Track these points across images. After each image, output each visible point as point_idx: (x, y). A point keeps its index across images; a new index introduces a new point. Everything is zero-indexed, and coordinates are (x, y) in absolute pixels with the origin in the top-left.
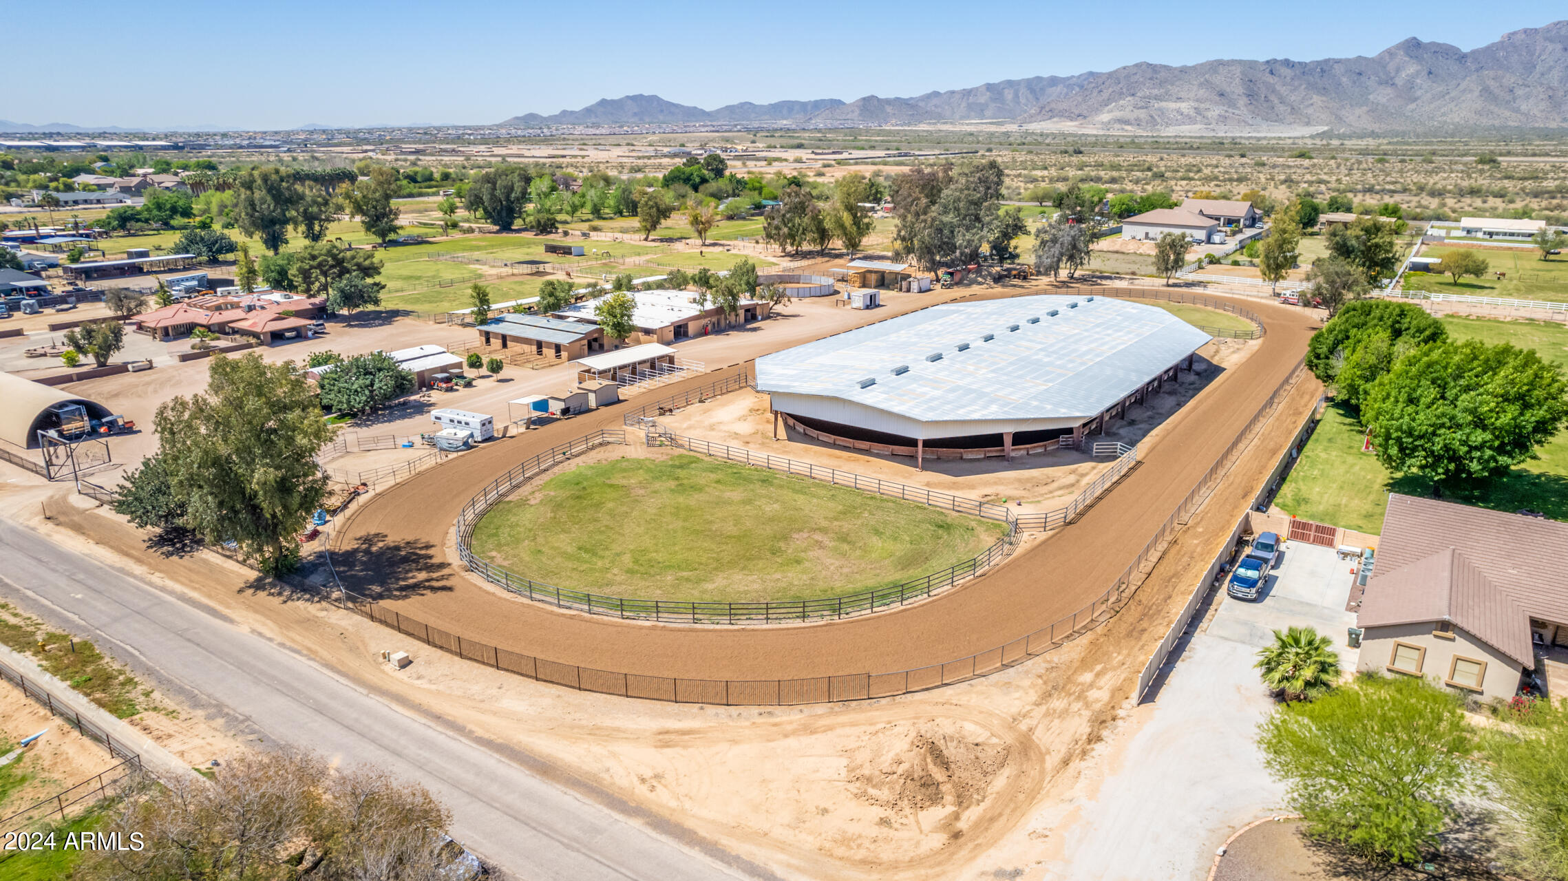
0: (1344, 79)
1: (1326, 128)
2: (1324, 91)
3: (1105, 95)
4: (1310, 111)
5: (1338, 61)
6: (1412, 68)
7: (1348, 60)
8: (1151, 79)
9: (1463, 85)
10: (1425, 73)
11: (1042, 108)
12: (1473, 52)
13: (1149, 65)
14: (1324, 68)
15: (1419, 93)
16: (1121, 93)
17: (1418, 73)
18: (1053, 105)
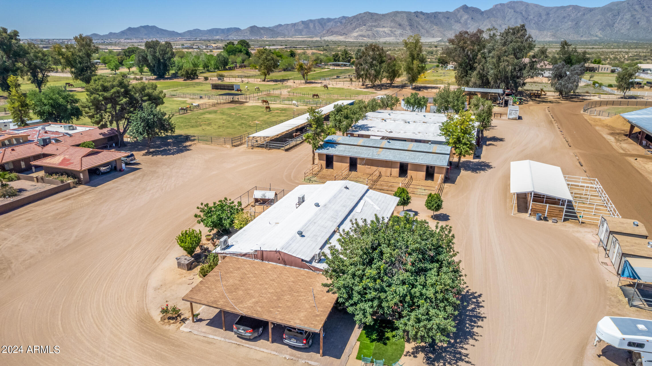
0: (443, 20)
1: (440, 39)
2: (436, 24)
3: (354, 25)
4: (433, 32)
5: (440, 13)
6: (466, 17)
7: (443, 13)
8: (371, 19)
9: (485, 23)
10: (470, 19)
11: (328, 31)
12: (485, 11)
13: (370, 13)
14: (435, 15)
15: (469, 26)
16: (360, 24)
17: (468, 18)
18: (332, 30)
